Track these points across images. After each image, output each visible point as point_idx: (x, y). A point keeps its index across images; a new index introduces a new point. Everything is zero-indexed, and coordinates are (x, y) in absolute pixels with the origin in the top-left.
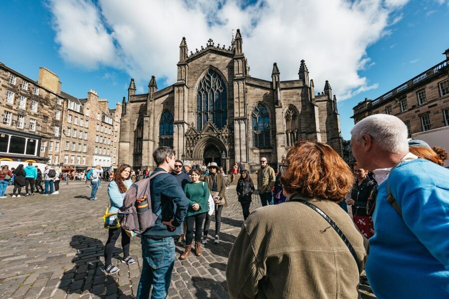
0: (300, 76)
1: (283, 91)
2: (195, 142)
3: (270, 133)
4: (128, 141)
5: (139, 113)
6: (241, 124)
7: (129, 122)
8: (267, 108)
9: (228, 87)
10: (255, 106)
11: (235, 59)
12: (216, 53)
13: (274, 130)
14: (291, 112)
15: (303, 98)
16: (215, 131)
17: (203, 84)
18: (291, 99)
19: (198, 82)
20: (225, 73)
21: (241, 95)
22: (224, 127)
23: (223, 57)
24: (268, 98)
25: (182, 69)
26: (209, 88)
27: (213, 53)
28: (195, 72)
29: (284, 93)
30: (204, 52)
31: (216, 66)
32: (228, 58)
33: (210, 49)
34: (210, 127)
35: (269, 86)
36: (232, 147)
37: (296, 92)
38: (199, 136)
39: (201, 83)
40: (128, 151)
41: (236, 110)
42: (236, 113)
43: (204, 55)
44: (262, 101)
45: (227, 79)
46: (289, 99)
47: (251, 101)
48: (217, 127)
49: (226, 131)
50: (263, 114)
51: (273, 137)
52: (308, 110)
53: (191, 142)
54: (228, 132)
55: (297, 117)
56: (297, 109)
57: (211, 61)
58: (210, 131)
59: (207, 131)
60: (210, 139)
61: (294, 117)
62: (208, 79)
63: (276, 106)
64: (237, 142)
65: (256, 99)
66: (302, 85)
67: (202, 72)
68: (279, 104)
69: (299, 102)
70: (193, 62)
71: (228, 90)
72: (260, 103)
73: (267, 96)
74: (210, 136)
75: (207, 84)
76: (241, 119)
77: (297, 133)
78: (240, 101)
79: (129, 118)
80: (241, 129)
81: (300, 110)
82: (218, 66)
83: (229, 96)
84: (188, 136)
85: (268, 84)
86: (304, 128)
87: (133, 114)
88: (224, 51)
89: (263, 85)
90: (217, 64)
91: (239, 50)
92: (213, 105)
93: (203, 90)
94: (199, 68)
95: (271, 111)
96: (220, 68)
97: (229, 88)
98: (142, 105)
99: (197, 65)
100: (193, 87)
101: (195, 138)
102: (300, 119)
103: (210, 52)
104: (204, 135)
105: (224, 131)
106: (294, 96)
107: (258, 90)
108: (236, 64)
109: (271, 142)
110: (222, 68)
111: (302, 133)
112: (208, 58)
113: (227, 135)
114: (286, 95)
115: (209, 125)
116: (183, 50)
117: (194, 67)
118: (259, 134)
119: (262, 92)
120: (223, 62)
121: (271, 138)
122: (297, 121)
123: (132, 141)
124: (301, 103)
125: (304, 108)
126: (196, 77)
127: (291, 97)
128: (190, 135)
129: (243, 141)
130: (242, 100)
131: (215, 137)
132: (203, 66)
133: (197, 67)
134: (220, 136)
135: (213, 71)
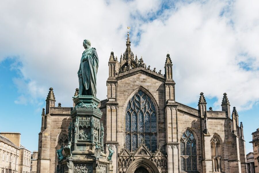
0: (223, 108)
1: (209, 120)
2: (127, 164)
3: (196, 158)
4: (48, 158)
5: (61, 128)
6: (174, 148)
7: (49, 137)
8: (195, 134)
9: (158, 110)
10: (184, 132)
11: (167, 84)
12: (146, 75)
13: (201, 156)
14: (215, 140)
15: (226, 129)
16: (148, 154)
17: (132, 103)
18: (216, 128)
19: (127, 101)
20: (156, 96)
21: (174, 121)
22: (156, 150)
23: (154, 80)
24: (196, 125)
25: (113, 86)
26: (139, 109)
27: (143, 74)
28: (124, 91)
29: (210, 122)
30: (135, 72)
31: (146, 88)
32: (158, 81)
33: (141, 70)
34: (143, 150)
35: (197, 114)
36: (164, 170)
37: (220, 123)
38: (132, 158)
39: (130, 103)
40: (49, 169)
41: (169, 135)
42: (169, 138)
43: (135, 74)
44: (190, 127)
45: (158, 102)
46: (215, 128)
47: (181, 127)
48: (150, 150)
49: (159, 154)
50: (191, 140)
51: (200, 162)
52: (230, 139)
53: (123, 163)
54: (160, 156)
55: (221, 145)
56: (220, 138)
57: (142, 82)
58: (143, 153)
59: (140, 153)
60: (142, 161)
61: (218, 144)
62: (137, 100)
63: (205, 134)
64: (170, 166)
65: (185, 125)
66: (225, 117)
67: (132, 92)
68: (207, 133)
69: (223, 131)
70: (123, 80)
71: (158, 113)
72: (188, 129)
73: (195, 124)
74: (143, 158)
75: (136, 104)
76: (175, 144)
77: (220, 159)
78: (173, 127)
79: (49, 133)
80: (174, 153)
81: (223, 139)
82: (149, 88)
83: (159, 119)
84: (120, 158)
85: (196, 113)
86: (227, 155)
87: (54, 128)
88: (155, 74)
89: (192, 113)
90: (148, 86)
91: (170, 76)
92: (143, 127)
93: (132, 110)
94: (129, 87)
95: (198, 138)
96: (151, 90)
97: (159, 112)
98: (65, 119)
99: (127, 83)
100: (123, 106)
101: (127, 160)
102: (223, 148)
103: (141, 73)
104: (138, 157)
105: (157, 154)
106: (218, 126)
107: (187, 117)
108: (167, 89)
109: (198, 166)
110: (153, 90)
111: (225, 160)
112: (138, 78)
113: (160, 158)
114: (212, 124)
115: (142, 148)
116: (113, 66)
117: (124, 85)
118: (187, 159)
119: (190, 119)
120: (154, 85)
121: (198, 163)
122: (219, 149)
123: (53, 159)
124: (224, 132)
125: (227, 137)
126: (126, 96)
127: (216, 127)
128: (122, 156)
129: (176, 166)
130: (174, 126)
131: (149, 160)
132: (134, 86)
133: (127, 85)
134: (153, 158)
135: (143, 92)
